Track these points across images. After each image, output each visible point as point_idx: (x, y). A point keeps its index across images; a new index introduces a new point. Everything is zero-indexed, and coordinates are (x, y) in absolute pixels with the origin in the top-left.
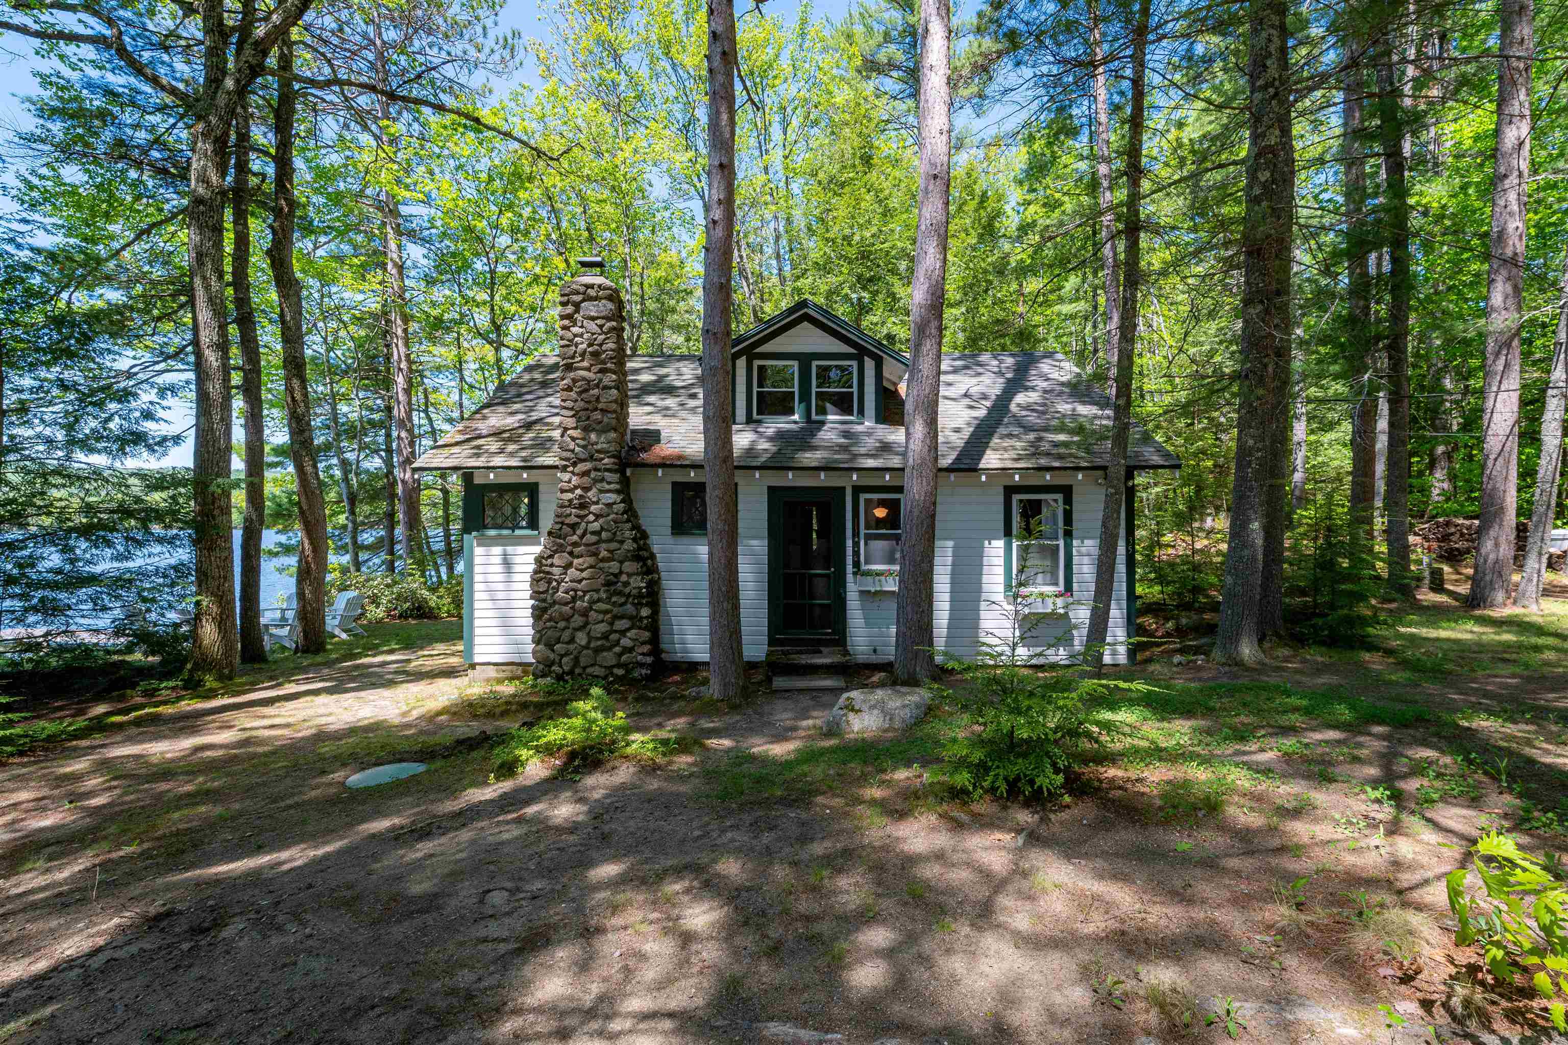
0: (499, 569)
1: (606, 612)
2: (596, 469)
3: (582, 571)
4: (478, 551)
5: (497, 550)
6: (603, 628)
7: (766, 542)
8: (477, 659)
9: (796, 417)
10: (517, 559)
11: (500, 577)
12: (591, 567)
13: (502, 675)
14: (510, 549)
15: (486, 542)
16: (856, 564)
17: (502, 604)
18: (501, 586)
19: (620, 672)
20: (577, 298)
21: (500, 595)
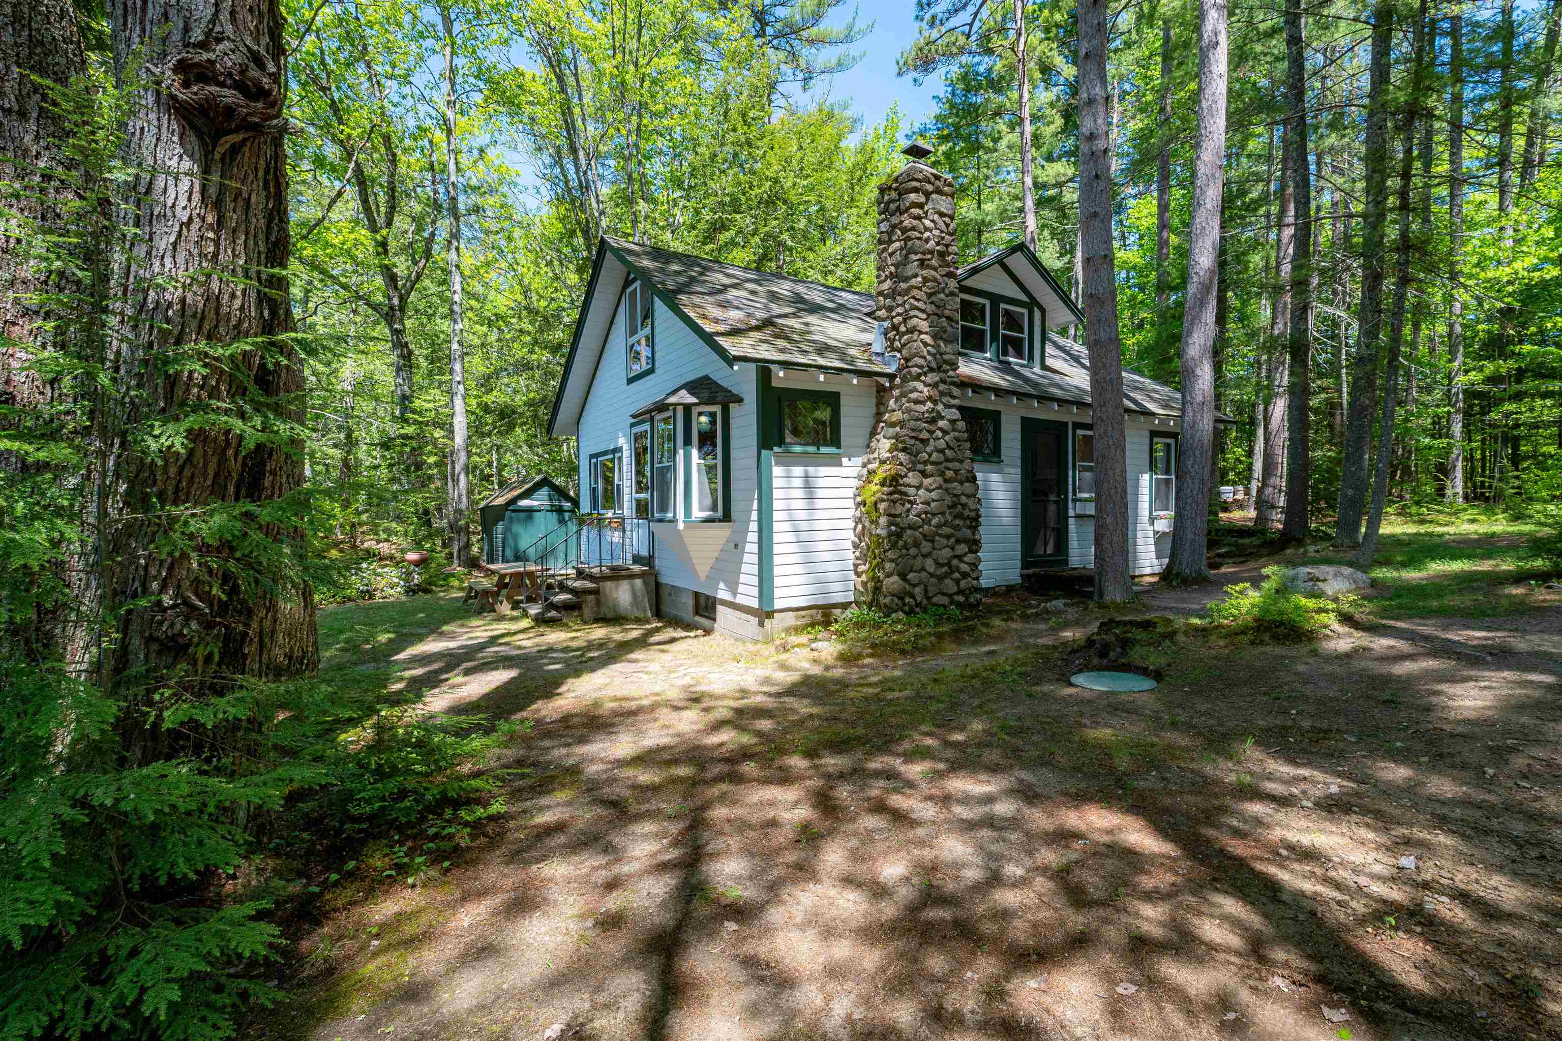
0: (800, 493)
1: (948, 537)
2: (943, 381)
3: (930, 491)
4: (777, 471)
5: (798, 471)
6: (947, 553)
7: (1019, 470)
8: (778, 605)
9: (988, 355)
10: (820, 482)
11: (801, 504)
12: (940, 487)
13: (803, 622)
14: (811, 470)
15: (788, 460)
16: (1074, 494)
17: (804, 536)
18: (802, 515)
19: (961, 599)
20: (930, 188)
21: (803, 526)
